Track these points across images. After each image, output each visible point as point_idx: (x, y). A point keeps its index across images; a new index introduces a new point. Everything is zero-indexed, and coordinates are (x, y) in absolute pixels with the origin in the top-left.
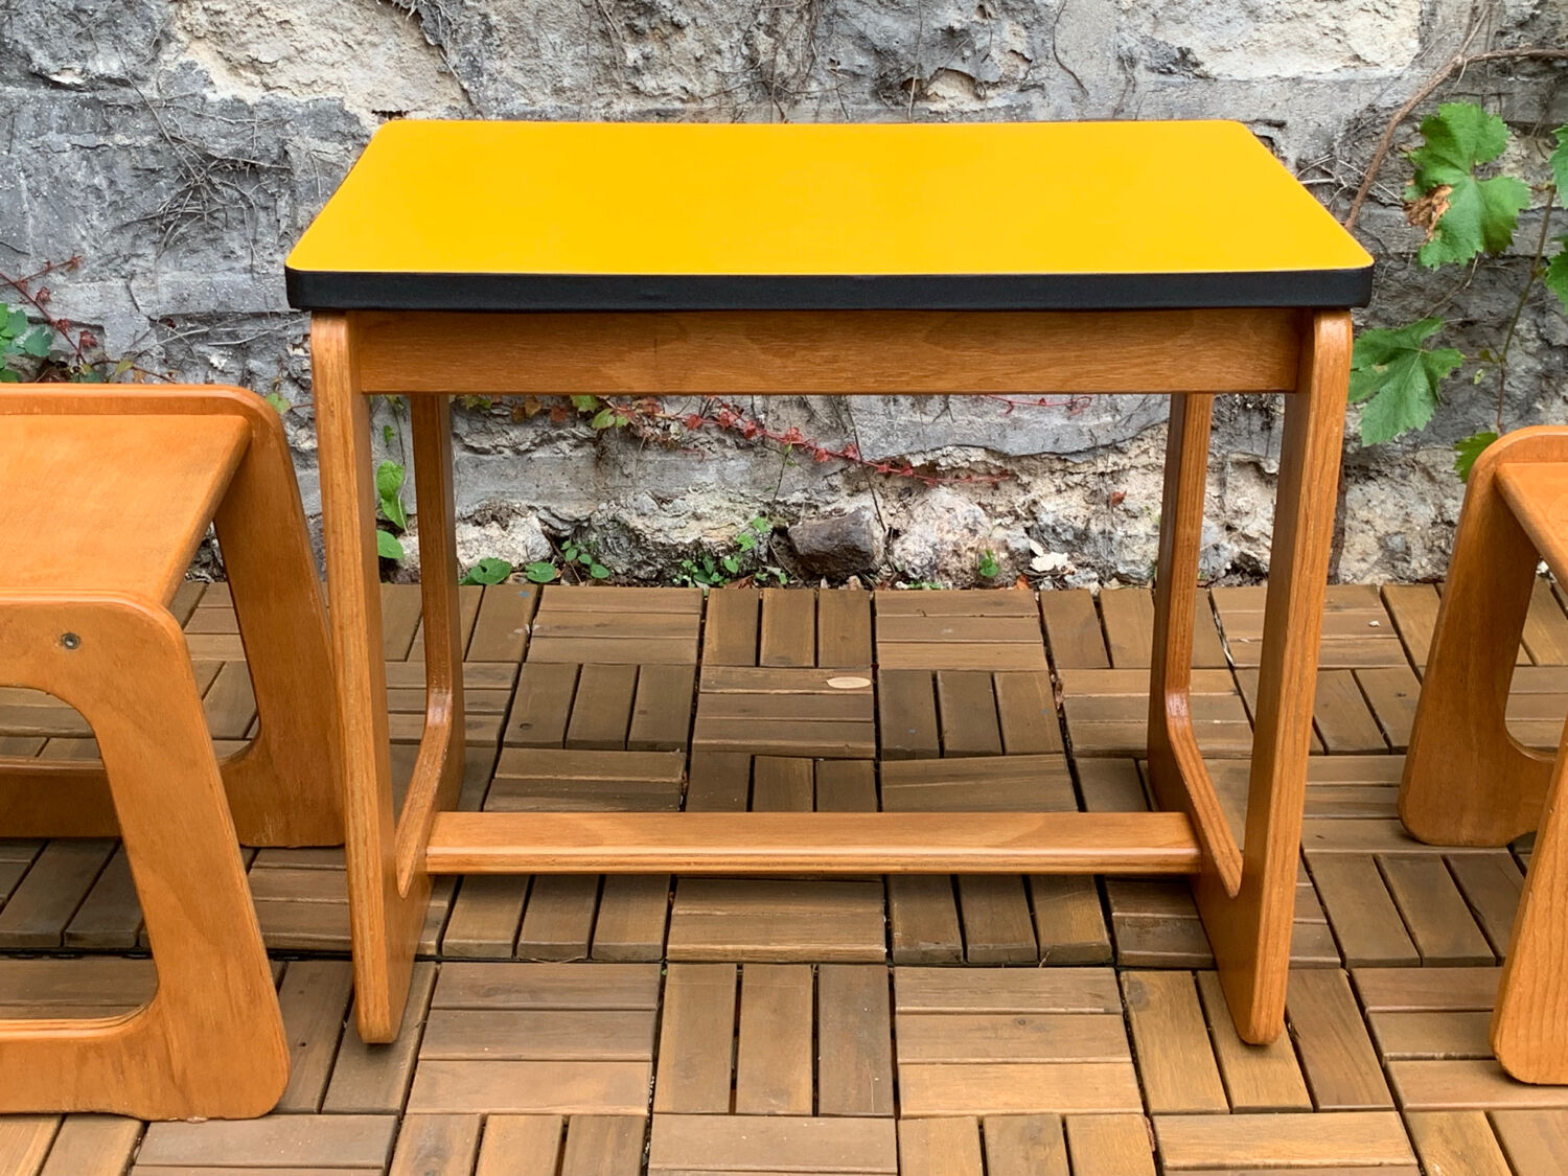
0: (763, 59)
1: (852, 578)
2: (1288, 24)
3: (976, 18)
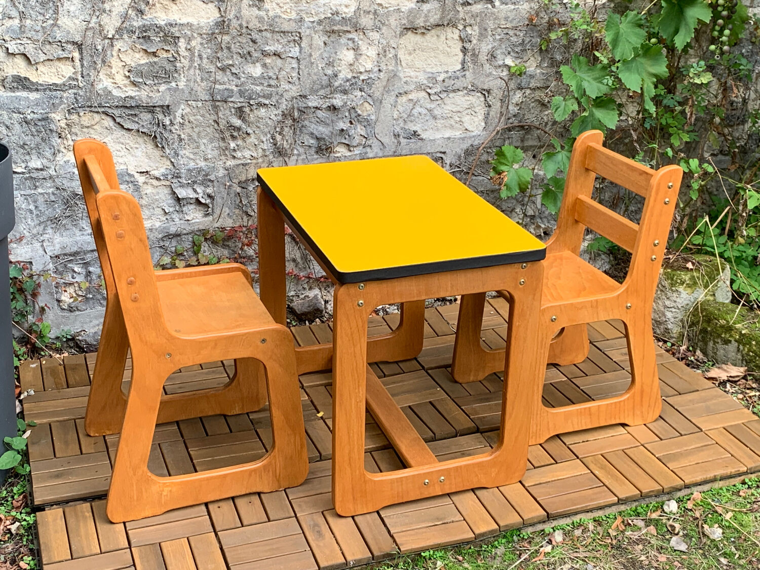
0: (278, 144)
1: (317, 319)
3: (349, 125)
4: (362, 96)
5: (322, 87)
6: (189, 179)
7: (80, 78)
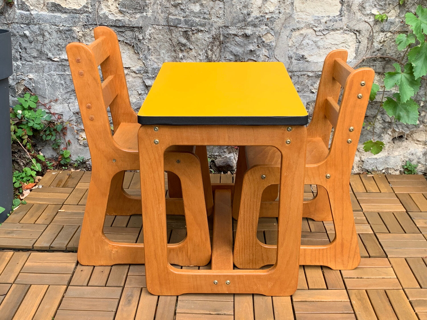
0: (209, 56)
1: (229, 172)
2: (326, 50)
3: (257, 48)
4: (266, 29)
5: (239, 22)
6: (153, 74)
7: (90, 6)
